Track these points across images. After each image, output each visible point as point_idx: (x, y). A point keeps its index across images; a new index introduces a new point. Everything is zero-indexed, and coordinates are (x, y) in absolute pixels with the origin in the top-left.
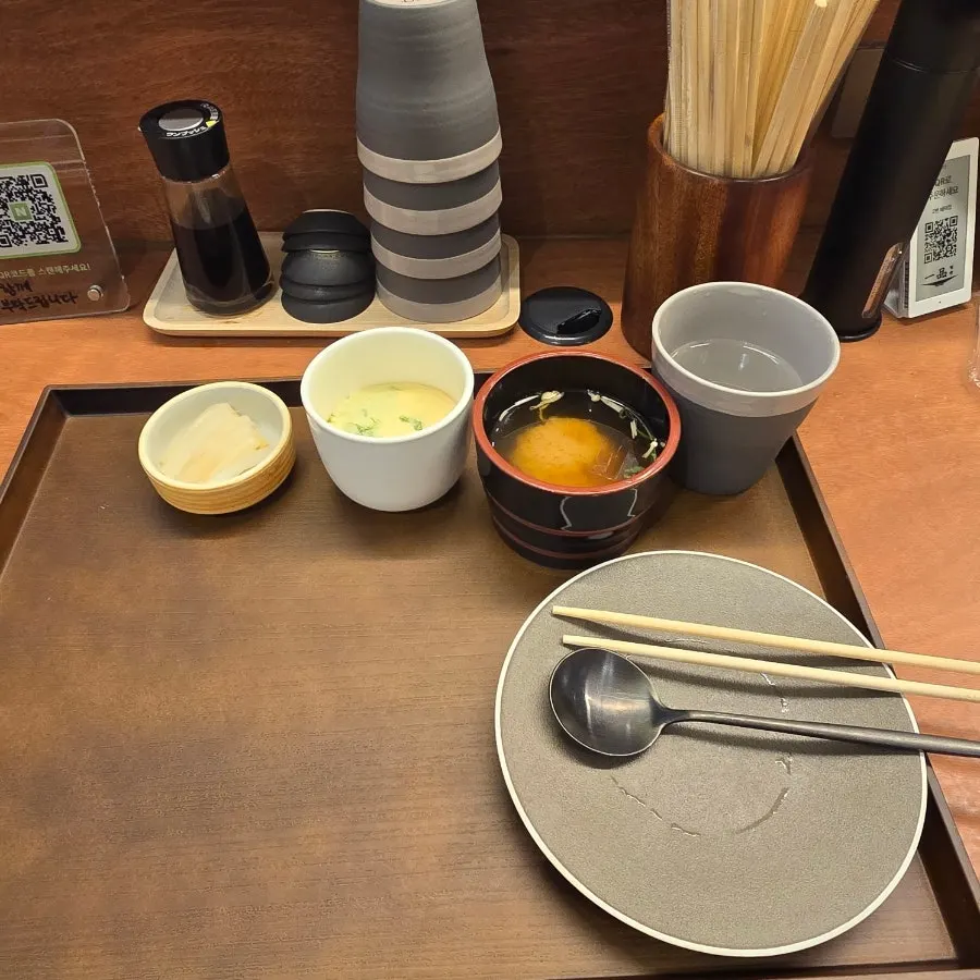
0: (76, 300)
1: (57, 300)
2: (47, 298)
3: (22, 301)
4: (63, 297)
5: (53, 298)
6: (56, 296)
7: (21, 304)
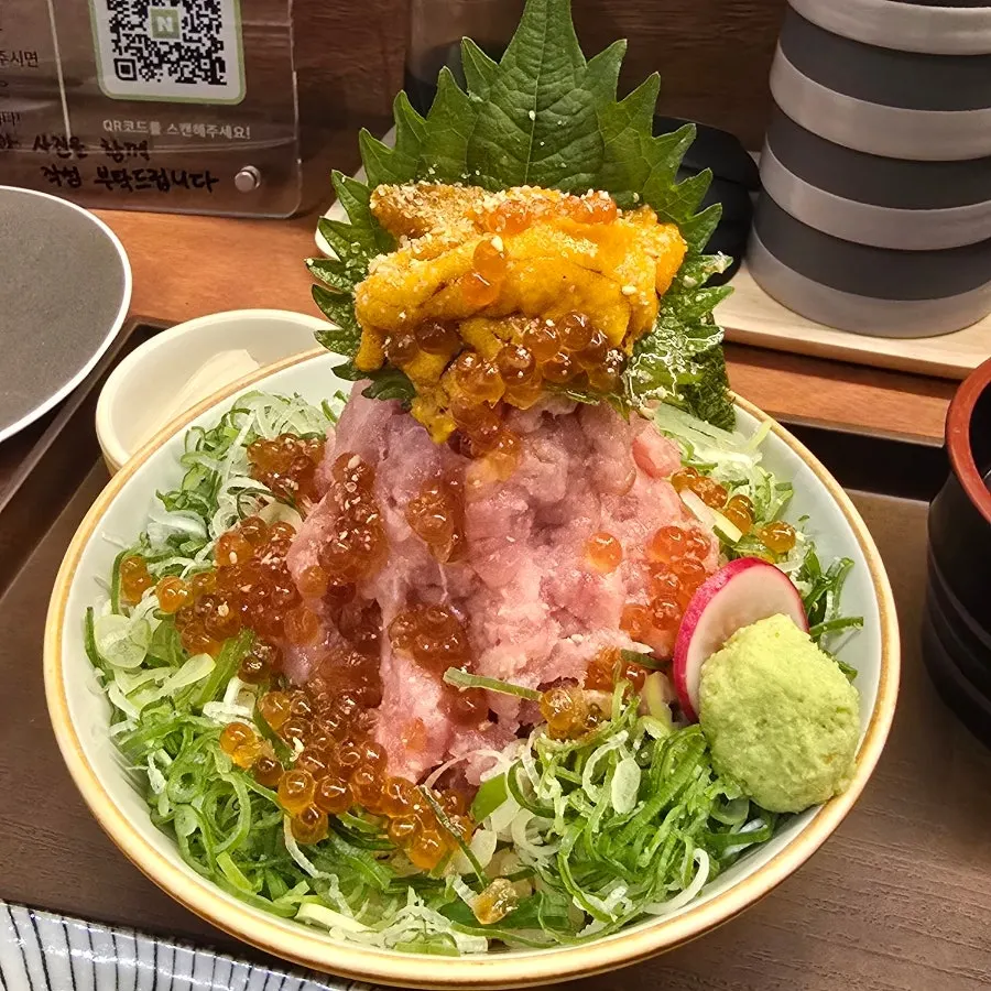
0: (213, 185)
1: (183, 182)
2: (169, 177)
3: (129, 173)
4: (195, 177)
5: (178, 178)
6: (184, 173)
7: (127, 178)
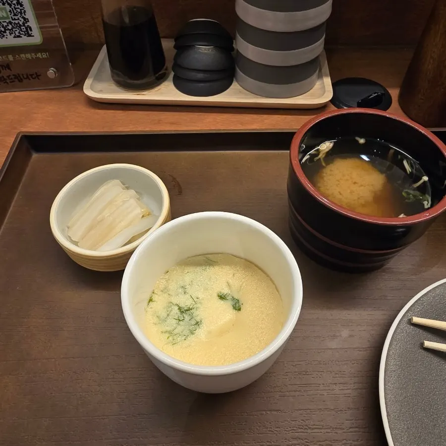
0: (40, 77)
1: (28, 77)
2: (22, 77)
3: (5, 77)
4: (31, 75)
5: (25, 77)
6: (27, 75)
7: (5, 79)
